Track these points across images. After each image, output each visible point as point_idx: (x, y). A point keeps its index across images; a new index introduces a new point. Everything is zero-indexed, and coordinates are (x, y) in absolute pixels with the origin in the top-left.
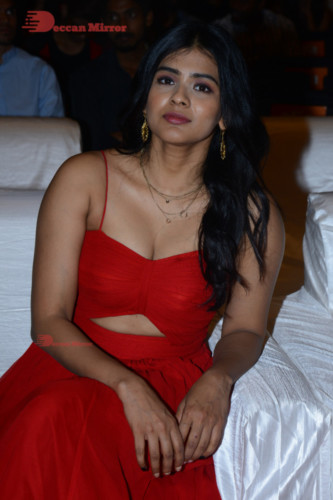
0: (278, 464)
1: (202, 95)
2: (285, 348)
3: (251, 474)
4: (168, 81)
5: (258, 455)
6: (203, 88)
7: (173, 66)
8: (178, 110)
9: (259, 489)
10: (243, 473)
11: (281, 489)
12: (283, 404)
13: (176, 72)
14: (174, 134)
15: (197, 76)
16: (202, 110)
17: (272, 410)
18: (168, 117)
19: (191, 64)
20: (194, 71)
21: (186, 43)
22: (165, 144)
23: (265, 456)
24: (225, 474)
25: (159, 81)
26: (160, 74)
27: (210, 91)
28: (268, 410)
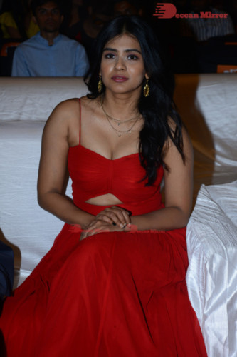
0: (226, 286)
1: (133, 62)
2: (229, 215)
3: (210, 291)
4: (111, 56)
5: (214, 280)
6: (133, 57)
7: (113, 47)
8: (120, 73)
9: (215, 301)
10: (205, 291)
11: (228, 300)
12: (229, 250)
13: (115, 50)
14: (120, 88)
15: (128, 51)
16: (134, 70)
17: (222, 253)
18: (114, 78)
19: (123, 44)
20: (126, 49)
21: (119, 32)
22: (114, 94)
23: (218, 281)
24: (194, 292)
25: (106, 56)
26: (105, 53)
27: (137, 58)
28: (220, 253)
